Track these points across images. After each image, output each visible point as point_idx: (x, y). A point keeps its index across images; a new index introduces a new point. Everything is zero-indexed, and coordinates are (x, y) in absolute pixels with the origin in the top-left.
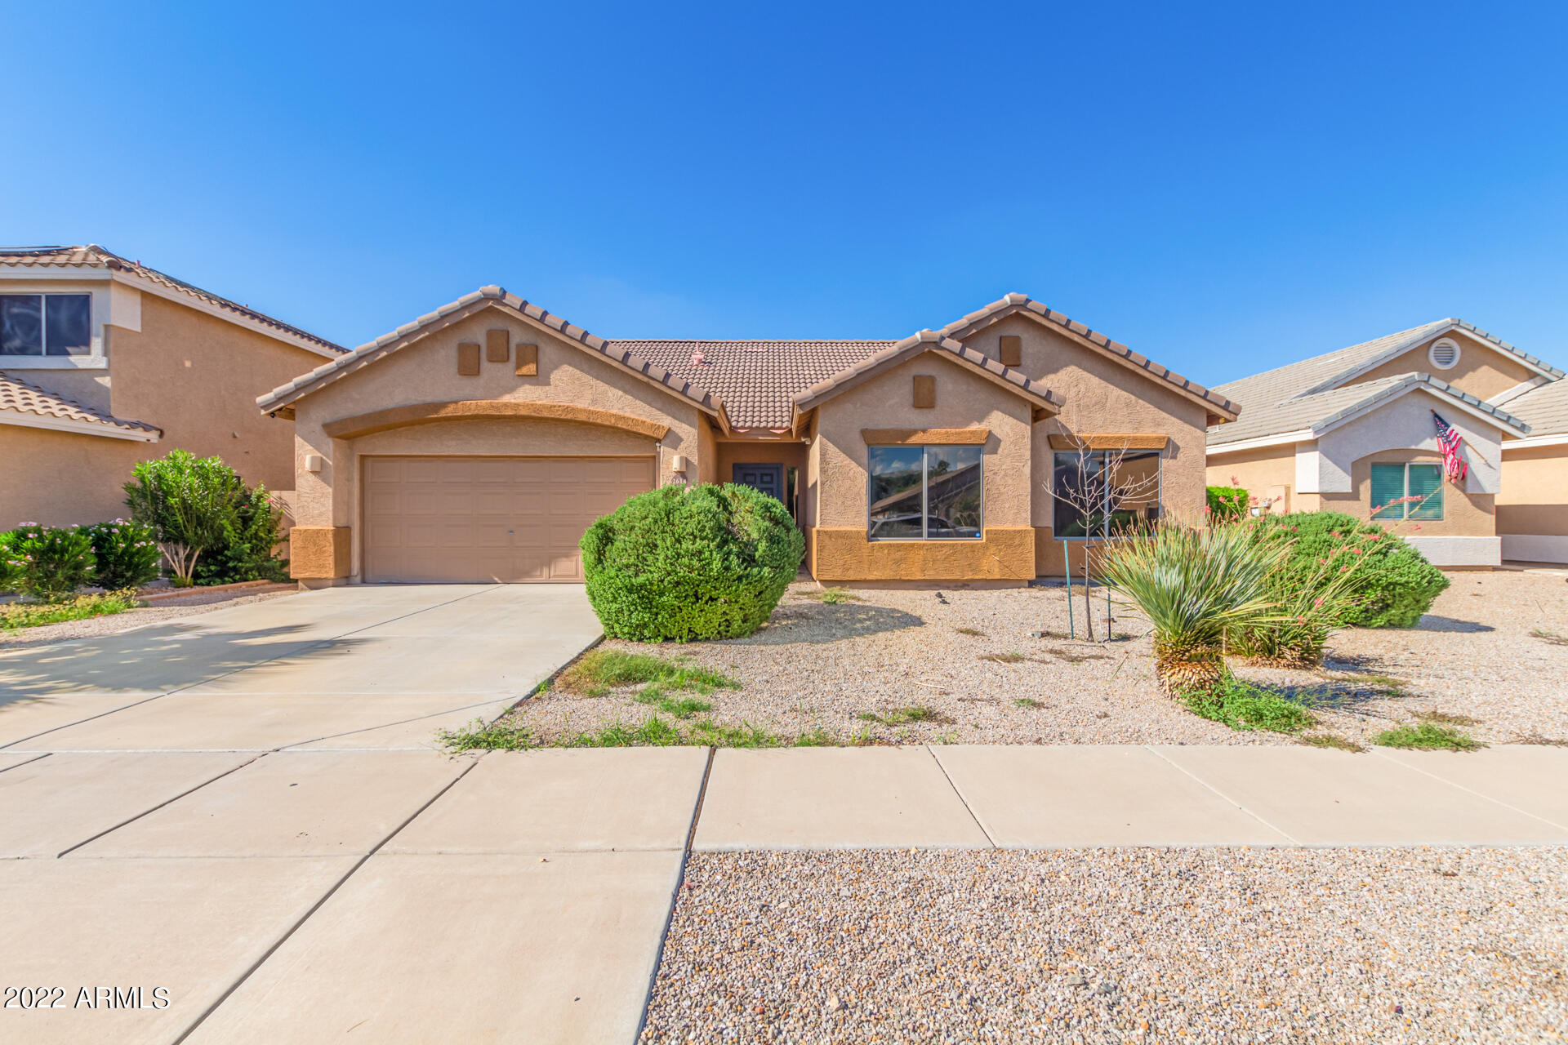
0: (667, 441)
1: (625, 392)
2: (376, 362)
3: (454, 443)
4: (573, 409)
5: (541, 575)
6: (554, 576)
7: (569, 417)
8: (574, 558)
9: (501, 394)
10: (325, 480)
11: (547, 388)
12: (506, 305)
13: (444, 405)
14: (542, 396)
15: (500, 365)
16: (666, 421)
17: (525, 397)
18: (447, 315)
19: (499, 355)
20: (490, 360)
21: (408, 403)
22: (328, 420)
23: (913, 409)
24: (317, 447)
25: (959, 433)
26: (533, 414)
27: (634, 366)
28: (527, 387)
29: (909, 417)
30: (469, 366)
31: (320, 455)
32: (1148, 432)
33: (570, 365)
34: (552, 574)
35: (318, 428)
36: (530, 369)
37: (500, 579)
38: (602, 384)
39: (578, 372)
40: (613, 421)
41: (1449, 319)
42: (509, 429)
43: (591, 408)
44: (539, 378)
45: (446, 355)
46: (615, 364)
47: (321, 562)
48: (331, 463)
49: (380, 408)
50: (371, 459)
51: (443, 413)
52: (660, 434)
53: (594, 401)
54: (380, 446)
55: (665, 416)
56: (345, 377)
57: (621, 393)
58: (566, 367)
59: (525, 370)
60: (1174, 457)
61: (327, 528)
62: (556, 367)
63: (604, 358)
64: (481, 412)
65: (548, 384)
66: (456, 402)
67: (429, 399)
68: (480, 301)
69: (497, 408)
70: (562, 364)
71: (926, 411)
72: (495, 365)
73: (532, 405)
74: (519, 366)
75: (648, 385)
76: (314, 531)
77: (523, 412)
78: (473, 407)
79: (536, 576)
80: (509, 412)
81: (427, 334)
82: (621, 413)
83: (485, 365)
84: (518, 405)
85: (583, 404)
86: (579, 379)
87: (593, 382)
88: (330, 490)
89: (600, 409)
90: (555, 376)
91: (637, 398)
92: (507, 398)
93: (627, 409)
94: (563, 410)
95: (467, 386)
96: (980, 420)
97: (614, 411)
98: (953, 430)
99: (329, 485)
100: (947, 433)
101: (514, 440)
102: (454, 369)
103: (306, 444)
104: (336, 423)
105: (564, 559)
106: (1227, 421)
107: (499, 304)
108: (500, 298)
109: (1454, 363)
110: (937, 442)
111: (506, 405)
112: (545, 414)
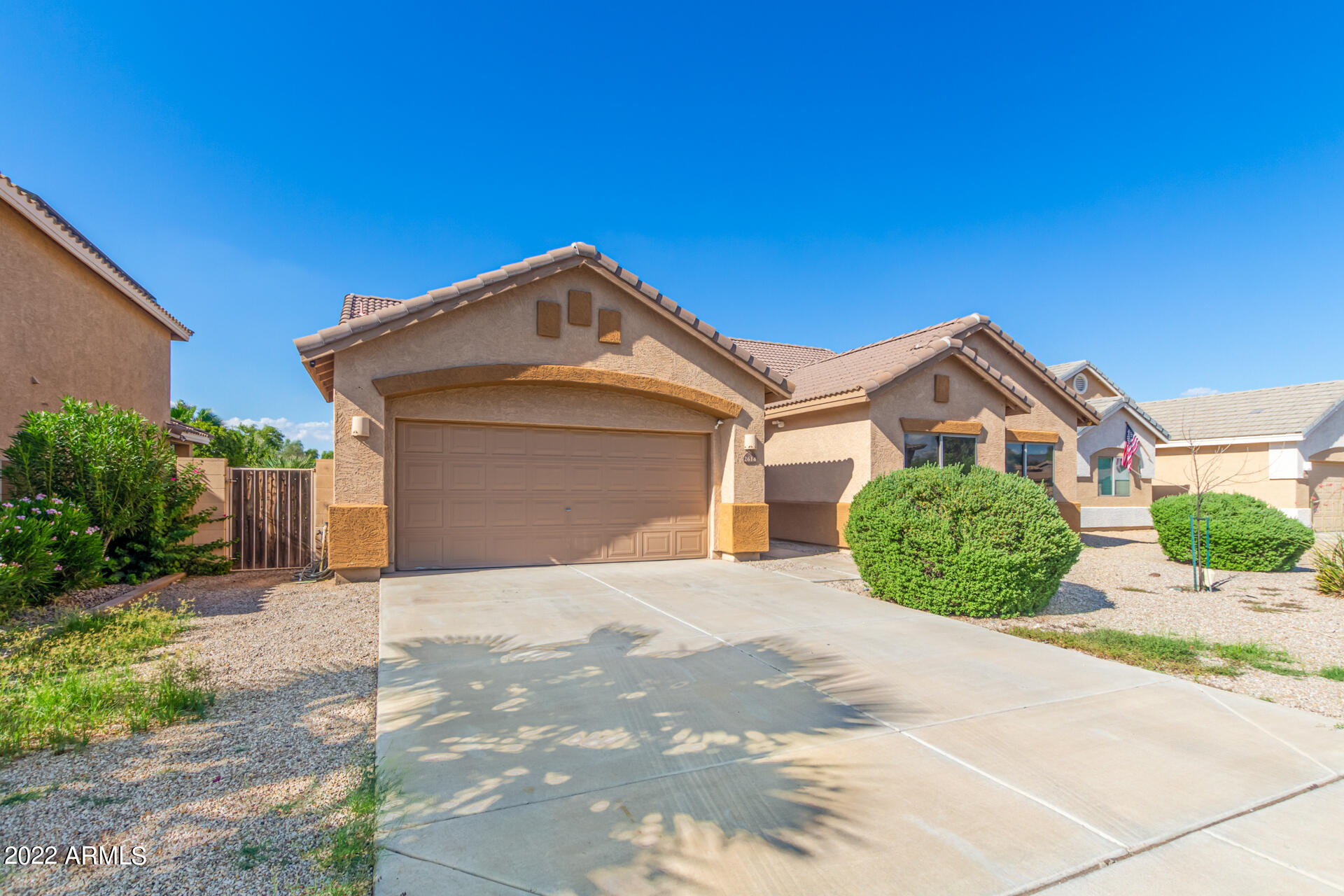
0: (739, 419)
1: (704, 368)
2: (454, 311)
3: (512, 410)
4: (656, 382)
5: (599, 555)
6: (613, 555)
7: (653, 389)
8: (632, 536)
9: (583, 361)
10: (373, 448)
11: (630, 358)
12: (601, 266)
13: (523, 368)
14: (625, 366)
15: (582, 329)
16: (739, 400)
17: (608, 365)
18: (538, 268)
19: (580, 319)
20: (572, 322)
21: (479, 362)
22: (380, 374)
23: (934, 403)
24: (364, 406)
25: (964, 425)
26: (618, 384)
27: (723, 344)
28: (609, 355)
29: (932, 410)
30: (547, 328)
31: (368, 416)
32: (1048, 430)
33: (651, 336)
34: (610, 552)
35: (366, 383)
36: (614, 336)
37: (558, 560)
38: (681, 359)
39: (660, 344)
40: (694, 397)
41: (1085, 361)
42: (573, 398)
43: (671, 382)
44: (623, 348)
45: (523, 314)
46: (705, 340)
47: (370, 548)
48: (382, 427)
49: (445, 366)
50: (406, 424)
51: (522, 377)
52: (735, 413)
53: (674, 376)
54: (428, 410)
55: (738, 395)
56: (415, 324)
57: (699, 369)
58: (648, 339)
59: (609, 337)
60: (1061, 450)
61: (380, 506)
62: (639, 337)
63: (694, 333)
64: (563, 378)
65: (631, 354)
66: (537, 366)
67: (504, 359)
68: (574, 257)
69: (580, 375)
70: (644, 335)
71: (942, 405)
72: (576, 328)
73: (617, 374)
74: (601, 333)
75: (733, 365)
76: (362, 510)
77: (607, 381)
78: (555, 372)
79: (595, 556)
80: (593, 381)
81: (515, 286)
82: (699, 389)
83: (565, 327)
84: (602, 373)
85: (663, 377)
86: (659, 352)
87: (674, 355)
88: (382, 460)
89: (680, 384)
90: (637, 347)
91: (713, 375)
92: (588, 366)
93: (704, 386)
94: (647, 383)
95: (545, 349)
96: (976, 415)
97: (693, 387)
98: (961, 422)
99: (379, 453)
100: (956, 424)
101: (578, 410)
102: (532, 328)
103: (349, 402)
104: (390, 378)
105: (624, 537)
106: (1093, 424)
107: (594, 265)
108: (595, 258)
109: (1085, 391)
110: (951, 431)
111: (590, 373)
112: (630, 386)
